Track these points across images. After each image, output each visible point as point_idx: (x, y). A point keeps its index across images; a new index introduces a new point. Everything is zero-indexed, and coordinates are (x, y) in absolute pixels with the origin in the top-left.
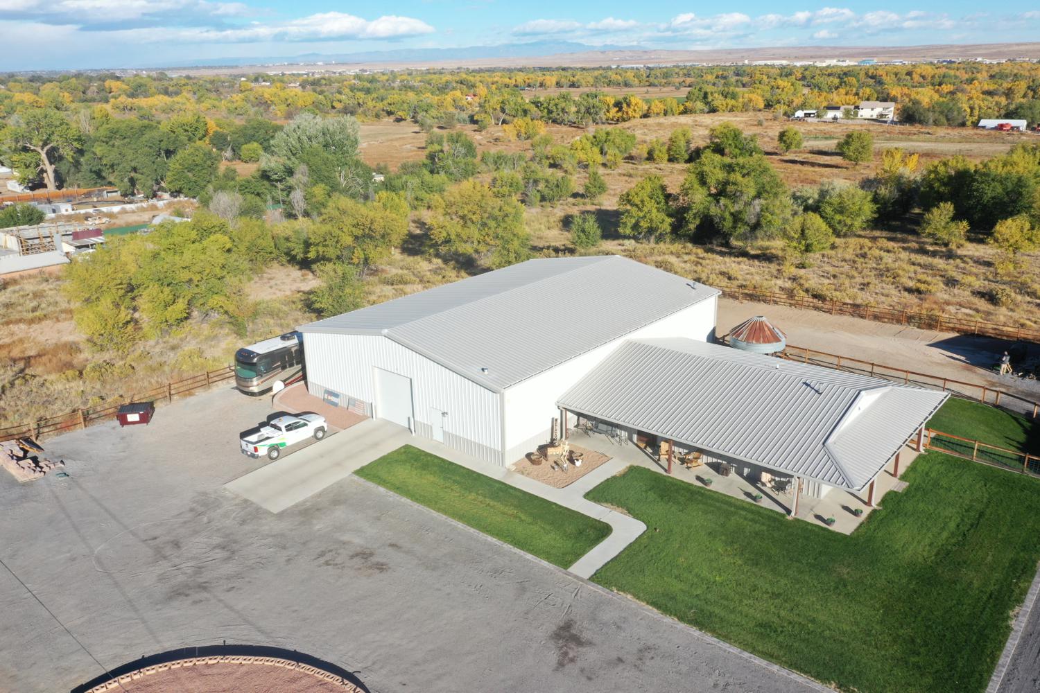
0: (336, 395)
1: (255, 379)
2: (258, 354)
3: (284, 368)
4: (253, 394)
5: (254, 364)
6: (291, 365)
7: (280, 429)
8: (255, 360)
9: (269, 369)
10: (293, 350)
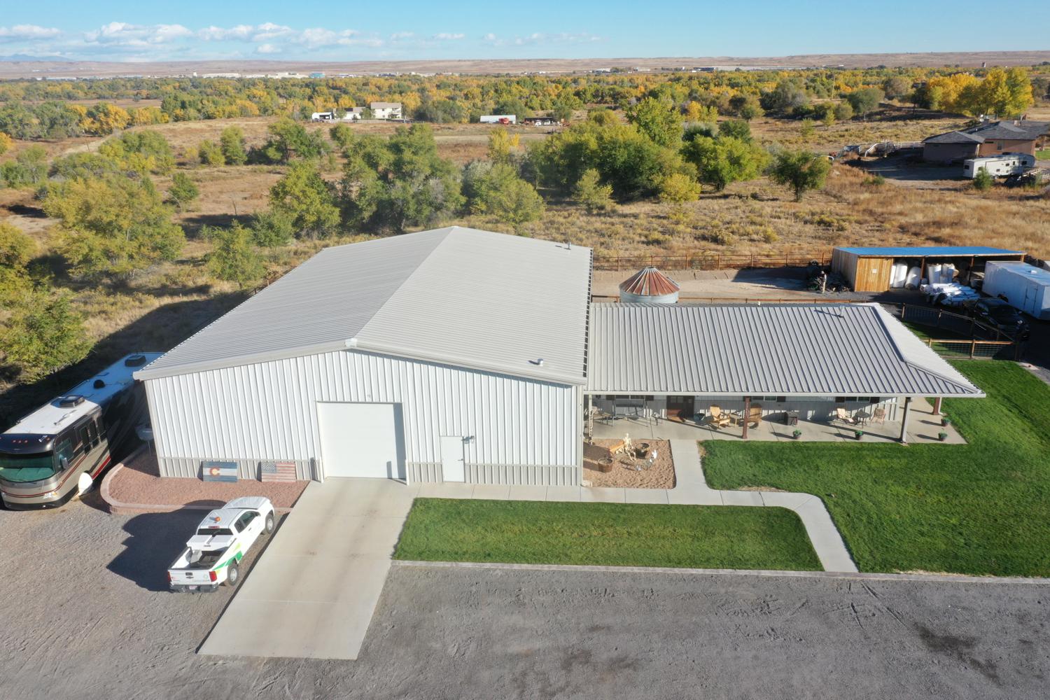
0: (231, 465)
1: (52, 479)
2: (51, 437)
3: (87, 450)
4: (50, 505)
5: (50, 454)
6: (96, 444)
7: (227, 532)
8: (49, 447)
9: (72, 455)
10: (95, 418)
